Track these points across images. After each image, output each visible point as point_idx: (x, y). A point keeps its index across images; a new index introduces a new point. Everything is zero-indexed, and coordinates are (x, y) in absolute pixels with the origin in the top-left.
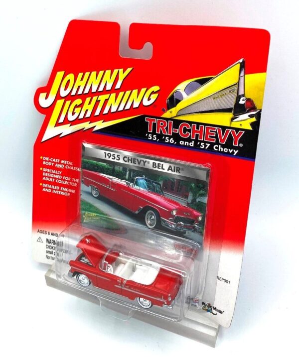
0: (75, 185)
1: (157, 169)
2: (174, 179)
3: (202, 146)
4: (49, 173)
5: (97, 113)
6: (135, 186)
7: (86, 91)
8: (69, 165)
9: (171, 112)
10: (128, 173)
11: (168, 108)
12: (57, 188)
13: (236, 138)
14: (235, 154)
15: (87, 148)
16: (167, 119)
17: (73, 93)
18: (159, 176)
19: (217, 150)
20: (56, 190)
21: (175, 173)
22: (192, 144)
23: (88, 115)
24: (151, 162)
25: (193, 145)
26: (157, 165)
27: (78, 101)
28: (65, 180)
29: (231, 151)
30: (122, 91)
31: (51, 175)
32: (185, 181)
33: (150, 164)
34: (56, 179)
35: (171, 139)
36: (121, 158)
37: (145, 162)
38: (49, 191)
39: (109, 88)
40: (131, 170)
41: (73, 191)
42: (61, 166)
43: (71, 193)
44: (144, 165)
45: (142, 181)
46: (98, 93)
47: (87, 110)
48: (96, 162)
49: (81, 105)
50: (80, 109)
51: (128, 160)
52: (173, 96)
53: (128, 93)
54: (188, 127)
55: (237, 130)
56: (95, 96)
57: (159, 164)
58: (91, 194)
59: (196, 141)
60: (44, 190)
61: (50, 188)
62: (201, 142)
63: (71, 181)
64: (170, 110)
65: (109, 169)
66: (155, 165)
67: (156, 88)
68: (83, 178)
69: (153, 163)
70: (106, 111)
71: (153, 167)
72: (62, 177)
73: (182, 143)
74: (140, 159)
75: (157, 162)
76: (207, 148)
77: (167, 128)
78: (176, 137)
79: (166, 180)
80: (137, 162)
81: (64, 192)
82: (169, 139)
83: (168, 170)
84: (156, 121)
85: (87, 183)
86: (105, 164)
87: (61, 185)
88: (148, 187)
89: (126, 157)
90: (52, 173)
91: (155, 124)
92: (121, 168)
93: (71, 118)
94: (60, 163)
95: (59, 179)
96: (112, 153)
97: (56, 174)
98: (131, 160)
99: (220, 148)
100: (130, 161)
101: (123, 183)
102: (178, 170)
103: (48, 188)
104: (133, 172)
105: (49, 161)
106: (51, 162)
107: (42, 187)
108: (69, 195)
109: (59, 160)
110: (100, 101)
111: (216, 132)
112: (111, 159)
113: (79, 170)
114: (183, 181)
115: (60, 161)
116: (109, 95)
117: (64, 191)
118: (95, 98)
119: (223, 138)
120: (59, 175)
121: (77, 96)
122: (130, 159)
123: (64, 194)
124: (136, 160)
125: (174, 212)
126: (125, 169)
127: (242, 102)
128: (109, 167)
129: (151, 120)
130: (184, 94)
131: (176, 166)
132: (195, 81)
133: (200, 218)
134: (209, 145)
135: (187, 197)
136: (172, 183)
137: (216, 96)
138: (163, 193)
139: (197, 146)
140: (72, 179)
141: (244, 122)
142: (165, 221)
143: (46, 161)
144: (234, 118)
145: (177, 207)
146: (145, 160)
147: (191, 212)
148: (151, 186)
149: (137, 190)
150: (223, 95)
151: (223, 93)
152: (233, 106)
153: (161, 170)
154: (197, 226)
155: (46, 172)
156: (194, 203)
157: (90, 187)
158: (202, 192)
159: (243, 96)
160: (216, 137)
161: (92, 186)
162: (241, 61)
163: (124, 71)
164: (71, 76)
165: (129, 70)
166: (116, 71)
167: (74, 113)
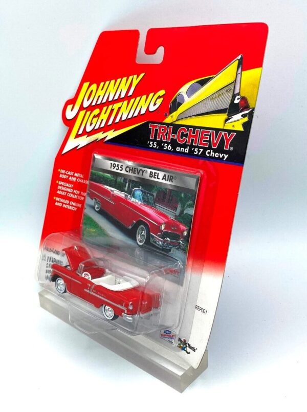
0: (83, 199)
1: (153, 179)
2: (166, 189)
3: (196, 152)
4: (63, 186)
5: (110, 122)
6: (132, 198)
7: (104, 101)
8: (81, 178)
9: (172, 117)
10: (127, 184)
11: (170, 113)
12: (67, 202)
13: (228, 140)
14: (225, 159)
15: (97, 159)
16: (168, 124)
17: (94, 104)
18: (154, 186)
19: (208, 155)
20: (66, 204)
21: (168, 183)
22: (187, 150)
23: (103, 125)
24: (149, 170)
25: (187, 152)
26: (153, 174)
27: (97, 111)
28: (74, 194)
29: (221, 156)
30: (133, 98)
31: (64, 189)
32: (177, 191)
33: (147, 173)
34: (67, 192)
35: (169, 146)
36: (124, 168)
37: (143, 172)
38: (60, 205)
39: (123, 96)
40: (130, 181)
41: (80, 206)
42: (74, 179)
43: (77, 207)
44: (142, 175)
45: (138, 193)
46: (114, 102)
47: (102, 120)
48: (102, 173)
49: (98, 116)
50: (97, 119)
51: (130, 170)
52: (176, 99)
53: (138, 99)
54: (186, 132)
55: (229, 131)
56: (111, 104)
57: (155, 173)
58: (93, 207)
59: (191, 146)
60: (56, 204)
61: (61, 202)
62: (195, 147)
63: (80, 195)
64: (171, 115)
65: (112, 180)
66: (152, 175)
67: (162, 92)
68: (89, 191)
69: (151, 172)
70: (117, 120)
71: (150, 176)
72: (73, 191)
73: (178, 149)
74: (139, 168)
75: (153, 171)
76: (200, 154)
77: (166, 134)
78: (174, 143)
79: (160, 191)
80: (136, 172)
81: (72, 207)
82: (167, 146)
83: (162, 179)
84: (158, 126)
85: (92, 196)
86: (109, 175)
87: (71, 199)
88: (143, 198)
89: (127, 167)
90: (65, 187)
91: (156, 130)
92: (123, 178)
93: (89, 129)
94: (73, 176)
95: (70, 193)
96: (117, 163)
97: (68, 188)
98: (132, 170)
99: (212, 153)
100: (131, 171)
101: (122, 195)
102: (171, 180)
103: (59, 202)
104: (132, 183)
105: (65, 174)
106: (67, 175)
107: (55, 201)
108: (76, 209)
111: (210, 135)
112: (115, 170)
113: (87, 182)
114: (173, 190)
115: (74, 174)
116: (122, 103)
117: (72, 206)
118: (110, 107)
119: (215, 142)
120: (71, 188)
121: (97, 106)
122: (131, 169)
124: (136, 170)
125: (163, 227)
126: (125, 180)
127: (236, 101)
128: (113, 179)
129: (154, 127)
130: (185, 97)
131: (170, 174)
132: (197, 82)
133: (185, 233)
134: (202, 150)
135: (176, 209)
136: (165, 193)
137: (214, 96)
138: (155, 205)
139: (191, 152)
140: (80, 193)
141: (237, 122)
142: (153, 237)
143: (62, 174)
144: (227, 120)
145: (166, 220)
146: (143, 169)
147: (177, 226)
148: (146, 197)
149: (133, 203)
150: (220, 95)
151: (221, 92)
152: (228, 106)
153: (156, 180)
154: (181, 242)
155: (61, 185)
156: (182, 215)
157: (94, 200)
158: (190, 202)
159: (239, 94)
160: (210, 141)
161: (95, 199)
162: (239, 57)
163: (137, 77)
164: (94, 87)
165: (142, 75)
166: (131, 78)
167: (91, 124)
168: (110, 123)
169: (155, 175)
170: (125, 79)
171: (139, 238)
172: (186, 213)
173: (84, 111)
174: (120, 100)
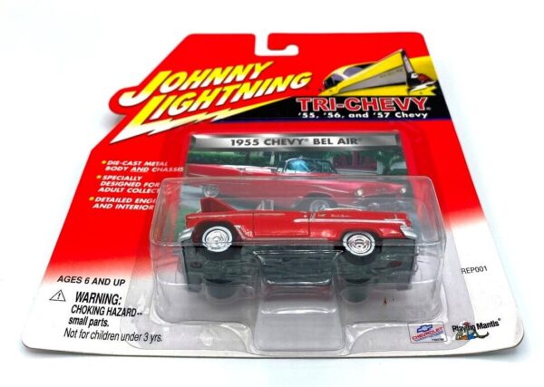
1: (321, 145)
2: (349, 152)
3: (380, 116)
4: (116, 181)
6: (288, 170)
8: (160, 167)
9: (331, 91)
10: (272, 157)
13: (421, 104)
14: (424, 118)
15: (199, 139)
16: (326, 97)
18: (327, 153)
20: (124, 204)
21: (350, 145)
22: (367, 115)
24: (311, 139)
27: (190, 95)
28: (147, 188)
29: (418, 116)
31: (118, 184)
32: (368, 151)
33: (309, 141)
34: (127, 187)
35: (336, 114)
36: (260, 142)
37: (300, 141)
38: (108, 206)
40: (277, 154)
42: (145, 170)
44: (300, 143)
45: (299, 163)
47: (203, 102)
48: (214, 153)
49: (195, 99)
50: (191, 102)
52: (330, 79)
55: (419, 97)
59: (371, 112)
60: (97, 206)
61: (111, 203)
62: (377, 112)
65: (239, 158)
66: (318, 142)
67: (308, 74)
71: (315, 143)
72: (143, 184)
73: (352, 116)
75: (320, 138)
77: (328, 105)
78: (344, 112)
79: (338, 156)
80: (287, 143)
82: (333, 114)
84: (312, 100)
86: (232, 153)
87: (136, 196)
88: (310, 168)
89: (268, 139)
90: (120, 181)
91: (310, 103)
92: (261, 152)
93: (173, 112)
94: (142, 166)
95: (134, 188)
96: (244, 139)
97: (129, 182)
98: (277, 142)
99: (403, 114)
100: (275, 143)
101: (266, 170)
102: (354, 143)
103: (104, 203)
104: (282, 155)
105: (120, 165)
106: (124, 166)
107: (94, 203)
109: (140, 162)
111: (393, 102)
112: (243, 146)
115: (143, 163)
116: (240, 85)
117: (142, 204)
118: (217, 91)
119: (404, 106)
120: (137, 181)
122: (275, 140)
123: (143, 208)
124: (287, 141)
125: (360, 193)
127: (414, 77)
128: (239, 155)
130: (343, 76)
131: (349, 137)
133: (404, 190)
134: (388, 113)
135: (375, 169)
136: (349, 156)
137: (382, 75)
139: (373, 117)
140: (161, 184)
141: (424, 90)
143: (112, 166)
146: (300, 138)
148: (314, 166)
150: (390, 74)
151: (390, 72)
152: (405, 81)
153: (327, 145)
155: (109, 180)
156: (388, 172)
157: (201, 186)
158: (395, 158)
159: (413, 72)
160: (395, 105)
162: (400, 50)
163: (263, 65)
164: (182, 74)
165: (269, 63)
166: (251, 65)
167: (180, 107)
169: (323, 142)
172: (396, 170)
173: (162, 97)
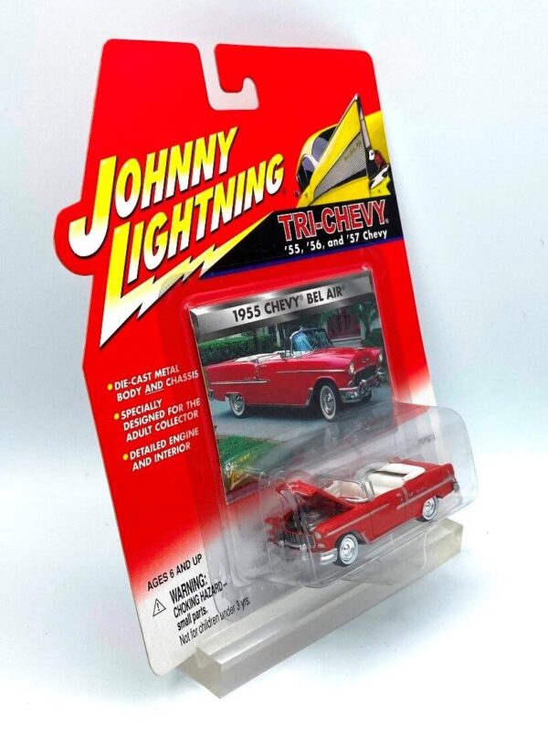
0: (195, 414)
1: (314, 304)
2: (337, 310)
3: (352, 240)
4: (137, 416)
7: (170, 193)
8: (173, 375)
9: (306, 195)
11: (302, 191)
12: (162, 444)
13: (380, 211)
15: (201, 315)
16: (304, 209)
17: (145, 203)
19: (367, 239)
20: (160, 451)
21: (337, 299)
22: (341, 241)
23: (184, 244)
24: (304, 293)
25: (342, 243)
26: (313, 296)
27: (159, 219)
28: (173, 416)
30: (231, 176)
31: (142, 421)
32: (351, 306)
33: (304, 299)
34: (153, 423)
35: (318, 243)
36: (262, 309)
37: (296, 300)
38: (146, 462)
39: (208, 175)
40: (283, 326)
41: (194, 432)
42: (158, 386)
43: (191, 439)
44: (297, 305)
45: (300, 338)
46: (193, 191)
47: (180, 234)
48: (223, 339)
49: (167, 227)
50: (166, 234)
51: (273, 307)
52: (301, 167)
53: (242, 176)
54: (331, 214)
55: (378, 199)
56: (188, 197)
57: (315, 293)
58: (230, 415)
59: (344, 234)
60: (136, 467)
61: (148, 455)
62: (349, 233)
63: (186, 410)
64: (305, 193)
66: (311, 298)
67: (278, 159)
68: (211, 387)
69: (308, 295)
70: (215, 226)
71: (309, 303)
72: (166, 412)
73: (330, 244)
74: (288, 297)
75: (311, 291)
77: (308, 226)
78: (323, 237)
80: (286, 306)
81: (178, 446)
82: (315, 244)
84: (292, 217)
85: (220, 395)
86: (239, 335)
87: (167, 434)
88: (311, 343)
89: (268, 304)
90: (141, 416)
91: (292, 223)
92: (266, 328)
93: (152, 262)
94: (154, 380)
95: (160, 421)
96: (245, 307)
97: (151, 412)
98: (277, 306)
99: (369, 234)
100: (276, 309)
101: (274, 357)
102: (339, 293)
103: (142, 458)
104: (285, 328)
105: (130, 387)
106: (135, 387)
107: (130, 463)
108: (188, 446)
109: (149, 374)
110: (199, 206)
111: (360, 211)
112: (247, 321)
114: (346, 307)
115: (153, 375)
116: (211, 190)
117: (177, 444)
118: (189, 203)
119: (368, 217)
120: (158, 410)
121: (154, 208)
122: (275, 304)
123: (179, 450)
124: (284, 302)
125: (352, 369)
126: (272, 330)
127: (372, 158)
128: (247, 338)
129: (285, 219)
130: (313, 160)
131: (335, 286)
132: (321, 136)
133: (381, 358)
134: (357, 234)
135: (358, 332)
136: (338, 317)
137: (346, 155)
138: (331, 343)
139: (347, 241)
140: (185, 407)
141: (381, 185)
142: (344, 392)
143: (121, 391)
144: (371, 184)
145: (352, 356)
146: (295, 295)
147: (369, 355)
148: (314, 339)
149: (299, 360)
150: (352, 152)
151: (351, 148)
152: (364, 166)
153: (320, 303)
154: (380, 373)
155: (131, 418)
156: (369, 336)
157: (227, 399)
158: (373, 312)
159: (370, 148)
160: (362, 219)
161: (228, 396)
162: (356, 97)
163: (226, 136)
164: (132, 166)
165: (233, 131)
166: (212, 138)
167: (155, 250)
168: (200, 234)
169: (316, 297)
170: (200, 142)
171: (326, 410)
172: (374, 330)
173: (126, 226)
174: (204, 184)
